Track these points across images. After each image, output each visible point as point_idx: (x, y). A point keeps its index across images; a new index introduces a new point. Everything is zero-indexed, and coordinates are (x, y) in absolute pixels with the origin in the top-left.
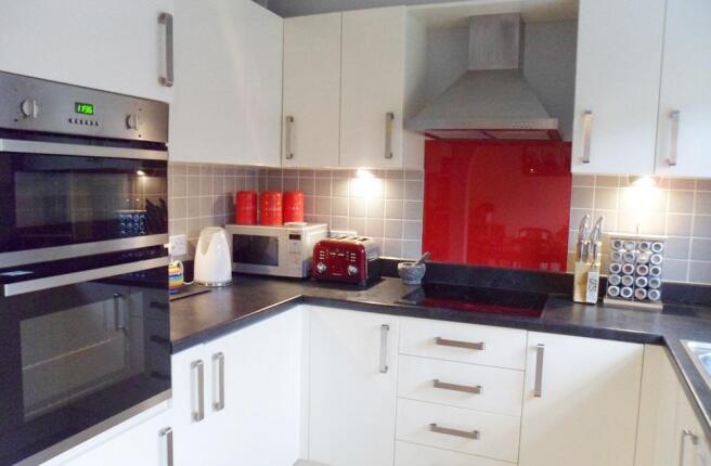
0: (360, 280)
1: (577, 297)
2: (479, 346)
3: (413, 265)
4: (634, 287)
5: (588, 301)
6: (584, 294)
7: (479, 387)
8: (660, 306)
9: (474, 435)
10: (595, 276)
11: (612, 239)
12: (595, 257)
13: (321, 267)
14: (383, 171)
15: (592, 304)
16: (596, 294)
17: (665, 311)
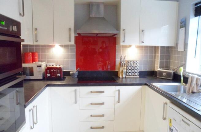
0: (61, 78)
1: (121, 77)
2: (103, 92)
3: (74, 72)
4: (133, 72)
5: (124, 77)
6: (122, 76)
7: (103, 103)
8: (139, 77)
9: (103, 116)
10: (125, 71)
11: (127, 61)
12: (125, 66)
13: (48, 75)
14: (63, 45)
15: (124, 78)
16: (125, 75)
17: (140, 77)
